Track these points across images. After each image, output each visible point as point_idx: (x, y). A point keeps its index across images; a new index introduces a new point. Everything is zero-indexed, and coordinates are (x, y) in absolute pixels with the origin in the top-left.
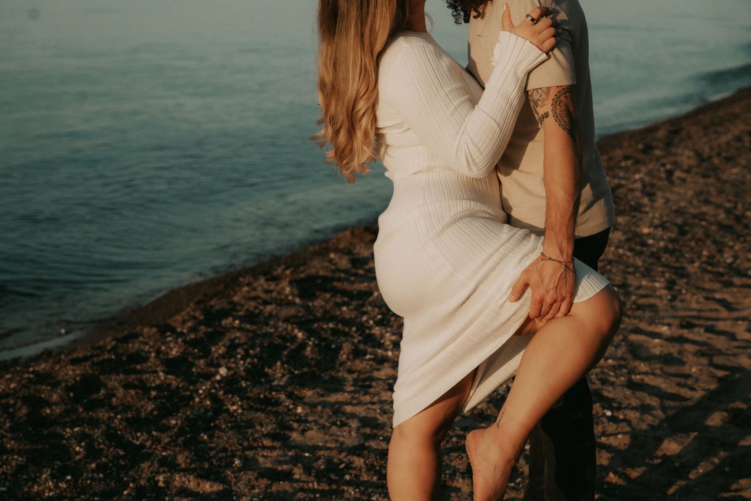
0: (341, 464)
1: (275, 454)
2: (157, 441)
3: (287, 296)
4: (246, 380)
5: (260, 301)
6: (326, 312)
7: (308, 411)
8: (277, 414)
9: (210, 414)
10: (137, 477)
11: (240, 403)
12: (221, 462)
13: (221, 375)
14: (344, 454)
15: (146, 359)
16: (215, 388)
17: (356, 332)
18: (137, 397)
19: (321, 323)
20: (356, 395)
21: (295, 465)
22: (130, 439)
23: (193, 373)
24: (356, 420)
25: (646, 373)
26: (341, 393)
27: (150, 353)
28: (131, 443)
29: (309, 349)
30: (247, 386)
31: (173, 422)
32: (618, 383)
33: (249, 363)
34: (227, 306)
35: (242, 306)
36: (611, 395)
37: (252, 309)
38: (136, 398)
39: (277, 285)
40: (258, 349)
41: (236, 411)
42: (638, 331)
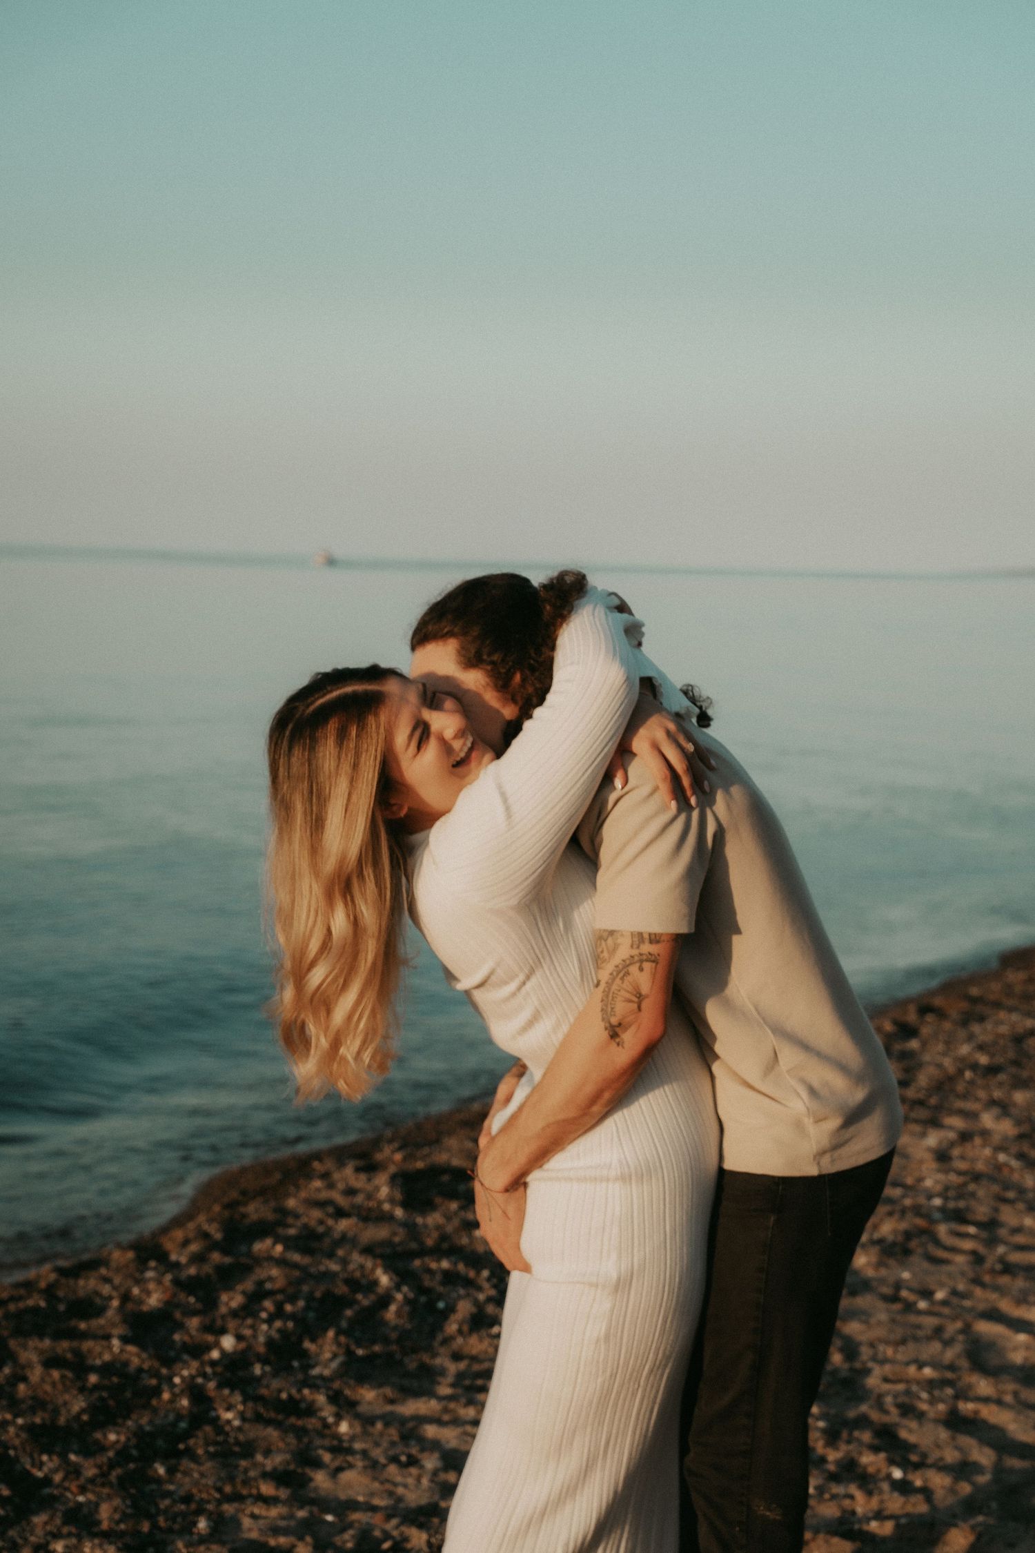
0: (385, 1540)
1: (274, 1512)
2: (75, 1471)
3: (380, 1203)
4: (265, 1361)
5: (331, 1210)
6: (444, 1237)
7: (358, 1429)
8: (301, 1432)
9: (183, 1425)
10: (20, 1541)
11: (240, 1407)
12: (174, 1521)
13: (223, 1352)
14: (394, 1522)
15: (100, 1311)
16: (204, 1375)
17: (489, 1280)
18: (64, 1385)
19: (427, 1259)
20: (452, 1405)
21: (301, 1538)
22: (28, 1467)
23: (173, 1342)
24: (436, 1455)
25: (986, 1400)
26: (424, 1399)
27: (110, 1298)
28: (28, 1473)
29: (393, 1308)
30: (264, 1374)
31: (112, 1437)
32: (931, 1415)
33: (279, 1331)
34: (270, 1216)
35: (297, 1216)
36: (912, 1439)
37: (313, 1223)
38: (60, 1387)
39: (369, 1180)
40: (301, 1303)
41: (229, 1422)
42: (993, 1315)
